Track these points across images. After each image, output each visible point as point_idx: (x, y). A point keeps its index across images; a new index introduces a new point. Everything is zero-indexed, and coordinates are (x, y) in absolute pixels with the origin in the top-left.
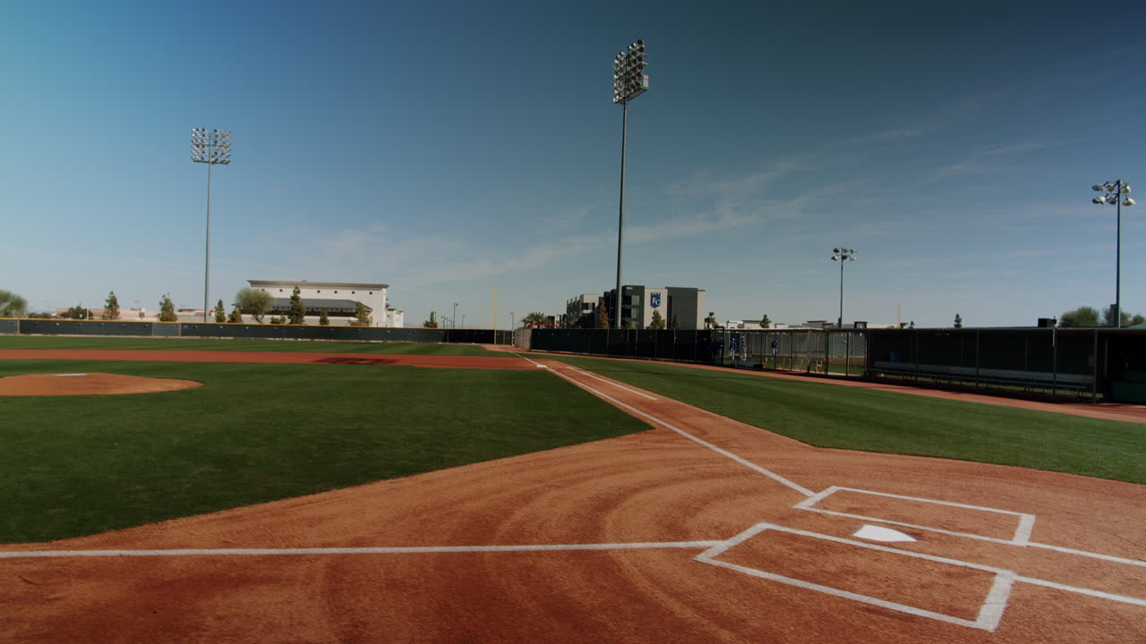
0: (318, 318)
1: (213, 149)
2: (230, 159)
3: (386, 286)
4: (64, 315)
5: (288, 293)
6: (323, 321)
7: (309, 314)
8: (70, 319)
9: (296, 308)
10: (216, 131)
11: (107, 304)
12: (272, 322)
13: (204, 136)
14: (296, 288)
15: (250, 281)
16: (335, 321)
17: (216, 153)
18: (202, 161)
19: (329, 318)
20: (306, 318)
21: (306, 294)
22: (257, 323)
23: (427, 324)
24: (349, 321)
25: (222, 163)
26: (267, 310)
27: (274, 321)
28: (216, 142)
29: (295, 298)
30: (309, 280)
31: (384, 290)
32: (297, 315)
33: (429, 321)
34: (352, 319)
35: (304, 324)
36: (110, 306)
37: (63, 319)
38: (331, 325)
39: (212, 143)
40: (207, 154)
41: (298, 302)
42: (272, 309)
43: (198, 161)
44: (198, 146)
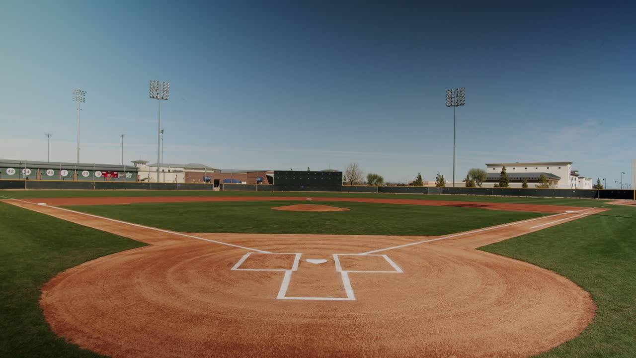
0: (521, 184)
1: (456, 99)
2: (465, 102)
3: (570, 163)
4: (411, 184)
5: (499, 170)
6: (524, 185)
7: (512, 181)
8: (413, 186)
9: (504, 179)
10: (457, 89)
11: (417, 179)
12: (495, 187)
13: (452, 93)
14: (504, 167)
15: (487, 165)
16: (531, 186)
17: (458, 101)
18: (451, 106)
19: (528, 184)
20: (510, 184)
21: (509, 170)
22: (479, 187)
23: (595, 187)
24: (536, 185)
25: (460, 105)
26: (484, 179)
27: (496, 186)
28: (457, 95)
29: (503, 173)
30: (520, 162)
31: (569, 166)
32: (504, 182)
33: (596, 184)
34: (538, 184)
35: (508, 187)
36: (419, 180)
37: (410, 186)
38: (529, 188)
39: (456, 96)
40: (453, 102)
41: (505, 175)
42: (486, 179)
43: (450, 106)
44: (449, 99)
